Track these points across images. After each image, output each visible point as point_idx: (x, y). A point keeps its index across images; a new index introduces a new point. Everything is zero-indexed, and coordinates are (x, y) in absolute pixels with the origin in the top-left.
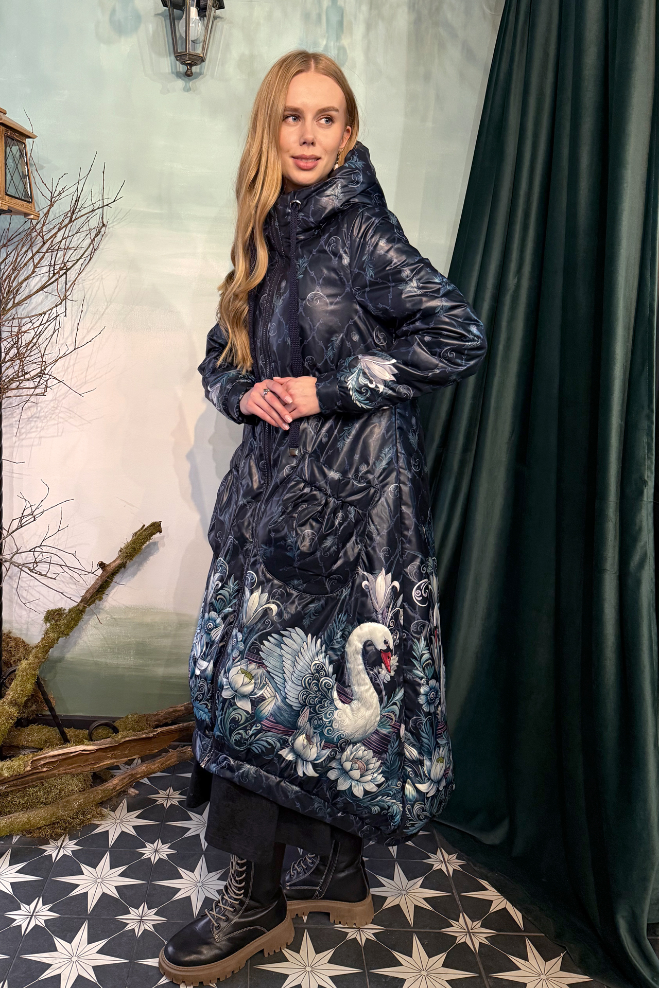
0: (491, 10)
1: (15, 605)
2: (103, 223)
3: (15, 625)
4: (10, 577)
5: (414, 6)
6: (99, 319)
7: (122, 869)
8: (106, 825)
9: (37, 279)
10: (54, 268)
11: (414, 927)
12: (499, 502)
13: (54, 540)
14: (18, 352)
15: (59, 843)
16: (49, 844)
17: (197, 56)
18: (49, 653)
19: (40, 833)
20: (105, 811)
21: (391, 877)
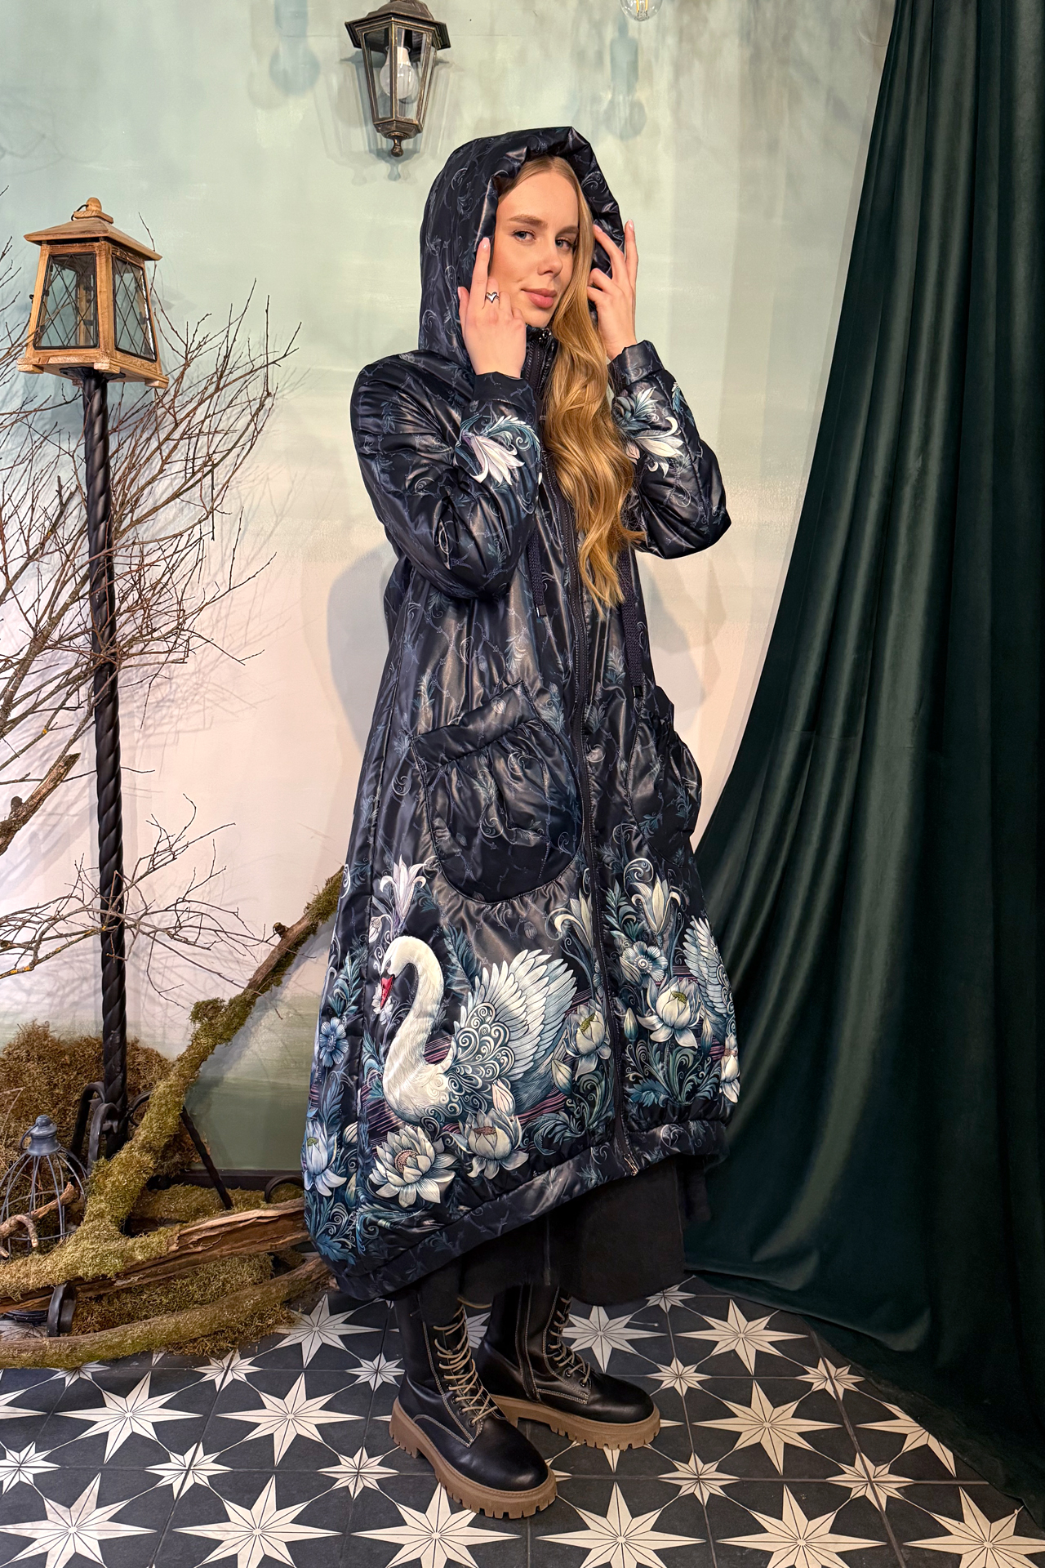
0: (869, 36)
1: (143, 998)
2: (267, 391)
3: (144, 1029)
4: (134, 954)
5: (749, 34)
6: (265, 542)
7: (325, 1399)
8: (298, 1335)
9: (166, 482)
10: (193, 463)
11: (784, 1476)
12: (902, 813)
13: (204, 891)
14: (140, 597)
15: (226, 1362)
16: (210, 1364)
17: (409, 124)
18: (201, 1069)
19: (195, 1347)
20: (296, 1314)
21: (747, 1402)
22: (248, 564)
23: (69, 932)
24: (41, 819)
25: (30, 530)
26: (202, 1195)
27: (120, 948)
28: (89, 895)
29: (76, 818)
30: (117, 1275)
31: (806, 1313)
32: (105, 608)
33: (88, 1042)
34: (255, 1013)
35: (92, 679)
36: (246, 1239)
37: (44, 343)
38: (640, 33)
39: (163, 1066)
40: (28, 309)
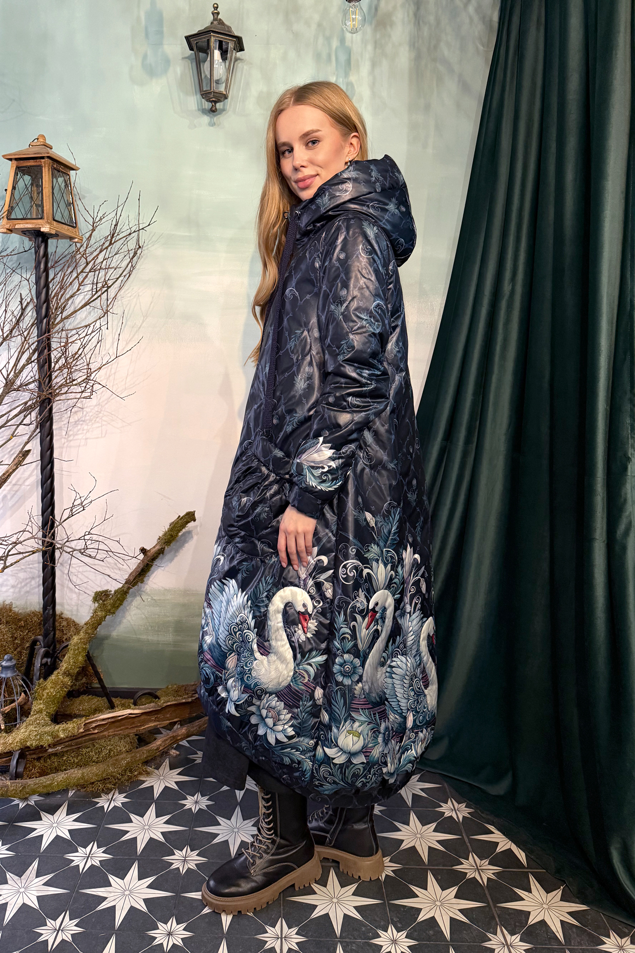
0: (483, 46)
1: (65, 588)
2: (139, 245)
3: (66, 607)
4: (61, 564)
5: (414, 46)
6: (137, 331)
7: (166, 818)
8: (151, 781)
9: (81, 296)
10: (96, 286)
11: (428, 865)
12: (499, 488)
13: (101, 529)
14: (66, 362)
15: (110, 796)
16: (101, 797)
17: (221, 94)
18: (98, 630)
19: (93, 787)
20: (149, 769)
21: (407, 823)
22: (127, 344)
23: (24, 551)
24: (9, 488)
25: (4, 323)
26: (98, 701)
27: (53, 560)
28: (36, 529)
29: (29, 487)
30: (49, 746)
31: (441, 772)
32: (46, 367)
33: (34, 613)
34: (129, 598)
35: (38, 408)
36: (122, 726)
37: (13, 216)
38: (352, 42)
39: (77, 628)
40: (4, 198)
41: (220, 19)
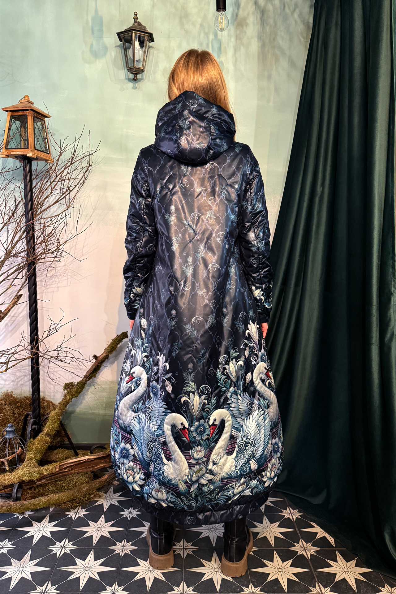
0: (304, 39)
1: (46, 382)
2: (89, 164)
3: (47, 393)
4: (43, 366)
5: (261, 38)
6: (89, 219)
7: (112, 523)
8: (102, 501)
9: (53, 197)
10: (63, 190)
11: (274, 547)
12: (316, 314)
13: (68, 344)
14: (44, 238)
15: (76, 510)
16: (71, 511)
17: (140, 69)
18: (67, 407)
19: (65, 505)
20: (101, 493)
21: (261, 522)
22: (83, 227)
23: (19, 358)
24: (9, 318)
25: (4, 215)
26: (68, 452)
27: (38, 363)
28: (26, 345)
29: (22, 318)
30: (37, 480)
31: (283, 491)
32: (31, 242)
33: (27, 398)
34: (86, 388)
35: (27, 268)
36: (83, 466)
37: (9, 147)
38: (222, 36)
39: (54, 407)
40: (3, 135)
41: (139, 22)
